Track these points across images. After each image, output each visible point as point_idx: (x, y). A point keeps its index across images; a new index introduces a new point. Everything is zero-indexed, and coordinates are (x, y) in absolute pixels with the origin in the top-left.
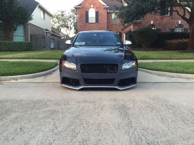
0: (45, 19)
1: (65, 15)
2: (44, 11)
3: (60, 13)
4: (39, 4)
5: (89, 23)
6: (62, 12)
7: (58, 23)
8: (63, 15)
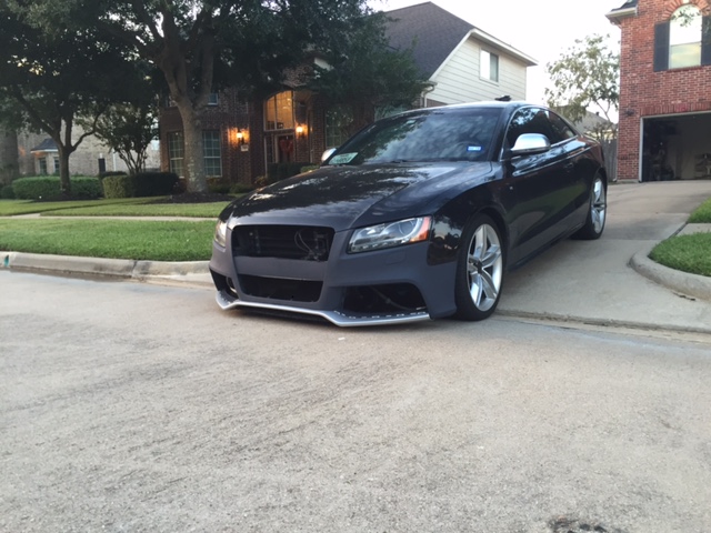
0: (500, 77)
1: (603, 52)
2: (497, 52)
3: (584, 47)
4: (473, 27)
5: (670, 71)
6: (592, 43)
7: (574, 86)
8: (593, 54)
